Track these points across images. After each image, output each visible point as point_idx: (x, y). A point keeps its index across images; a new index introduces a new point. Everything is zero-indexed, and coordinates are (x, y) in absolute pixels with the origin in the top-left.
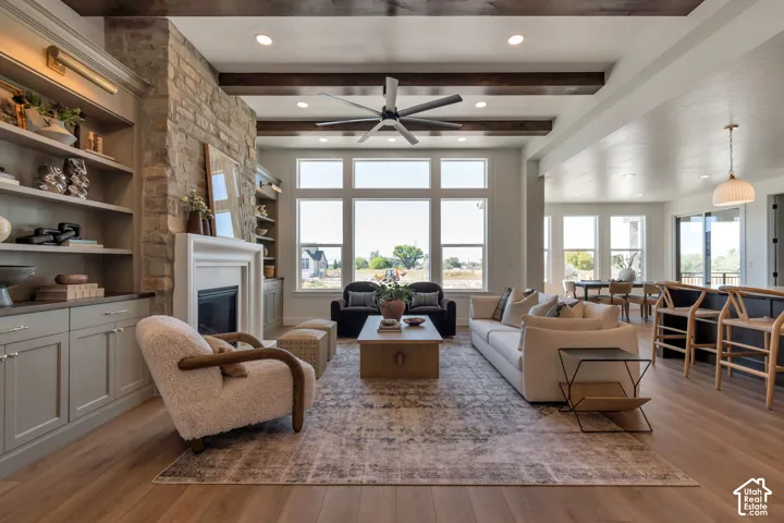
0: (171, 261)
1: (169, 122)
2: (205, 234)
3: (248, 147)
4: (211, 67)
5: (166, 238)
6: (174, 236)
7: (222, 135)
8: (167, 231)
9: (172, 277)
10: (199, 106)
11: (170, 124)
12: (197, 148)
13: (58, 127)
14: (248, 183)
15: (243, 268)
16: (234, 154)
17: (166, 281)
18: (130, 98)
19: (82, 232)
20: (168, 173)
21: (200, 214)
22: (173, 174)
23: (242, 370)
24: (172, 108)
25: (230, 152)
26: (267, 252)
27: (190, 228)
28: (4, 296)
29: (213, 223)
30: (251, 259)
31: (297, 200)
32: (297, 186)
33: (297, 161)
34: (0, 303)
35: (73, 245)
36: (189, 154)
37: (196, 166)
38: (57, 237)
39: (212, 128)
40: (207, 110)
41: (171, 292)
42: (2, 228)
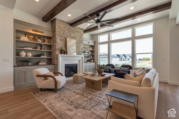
0: (57, 59)
1: (56, 35)
2: (64, 54)
3: (81, 36)
4: (68, 23)
5: (56, 55)
6: (57, 55)
7: (72, 35)
8: (56, 54)
9: (57, 62)
10: (65, 31)
11: (57, 36)
12: (64, 39)
13: (39, 40)
14: (80, 43)
15: (79, 60)
16: (76, 38)
18: (51, 33)
19: (44, 55)
20: (56, 44)
21: (63, 50)
22: (58, 44)
23: (47, 78)
24: (57, 33)
25: (74, 38)
26: (91, 57)
27: (61, 53)
28: (30, 64)
29: (67, 52)
30: (81, 58)
31: (99, 45)
32: (99, 42)
33: (99, 36)
34: (29, 64)
35: (42, 57)
36: (62, 40)
37: (64, 42)
38: (39, 56)
39: (68, 34)
40: (67, 31)
41: (57, 64)
42: (30, 55)
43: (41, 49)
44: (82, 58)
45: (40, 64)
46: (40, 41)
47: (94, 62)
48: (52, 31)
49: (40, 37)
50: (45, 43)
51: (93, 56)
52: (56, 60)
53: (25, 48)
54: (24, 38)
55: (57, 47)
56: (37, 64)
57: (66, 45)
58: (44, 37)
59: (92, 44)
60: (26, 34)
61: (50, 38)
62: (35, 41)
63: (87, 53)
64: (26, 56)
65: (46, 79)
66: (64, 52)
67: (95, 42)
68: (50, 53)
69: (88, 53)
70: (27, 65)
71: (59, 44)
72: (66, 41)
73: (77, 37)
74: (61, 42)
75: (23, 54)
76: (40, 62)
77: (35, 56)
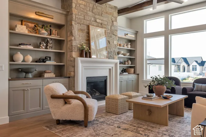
0: (74, 67)
1: (73, 22)
2: (86, 57)
3: (113, 22)
5: (72, 59)
6: (75, 59)
7: (98, 21)
8: (72, 57)
9: (74, 72)
10: (86, 13)
12: (86, 27)
14: (112, 35)
15: (110, 69)
16: (105, 26)
17: (72, 73)
20: (73, 38)
21: (84, 50)
22: (75, 38)
24: (74, 18)
25: (101, 26)
26: (130, 62)
27: (81, 55)
28: (30, 75)
29: (90, 53)
30: (113, 65)
31: (145, 39)
32: (145, 33)
33: (145, 21)
34: (29, 77)
35: (48, 62)
36: (82, 30)
37: (85, 34)
38: (44, 61)
39: (93, 19)
40: (90, 13)
41: (74, 77)
42: (30, 58)
43: (47, 49)
44: (116, 64)
45: (46, 75)
46: (44, 33)
47: (134, 73)
48: (65, 13)
49: (44, 25)
50: (53, 37)
51: (132, 60)
52: (72, 69)
53: (22, 47)
55: (74, 44)
56: (40, 75)
57: (89, 41)
58: (51, 25)
59: (131, 36)
60: (23, 20)
62: (36, 33)
63: (122, 56)
64: (24, 61)
65: (66, 103)
66: (85, 53)
67: (136, 33)
69: (124, 55)
70: (26, 78)
71: (77, 38)
72: (88, 33)
73: (106, 23)
74: (81, 34)
75: (20, 57)
76: (45, 72)
77: (36, 62)
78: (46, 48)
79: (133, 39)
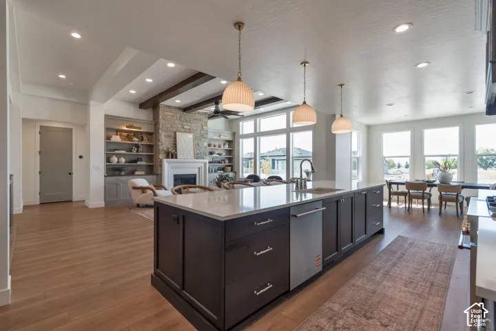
0: (161, 166)
2: (172, 158)
3: (202, 126)
4: (179, 108)
5: (159, 160)
6: (161, 160)
7: (186, 127)
8: (159, 158)
9: (161, 170)
10: (174, 122)
11: (160, 131)
12: (173, 134)
13: (135, 139)
14: (202, 138)
15: (199, 168)
16: (193, 131)
17: (159, 172)
18: (153, 127)
19: (143, 160)
20: (160, 143)
21: (170, 153)
22: (162, 143)
23: (145, 191)
24: (161, 127)
25: (189, 131)
26: (227, 161)
27: (168, 157)
28: (123, 173)
29: (176, 155)
30: (203, 165)
31: (241, 140)
32: (241, 133)
33: (241, 123)
35: (139, 163)
36: (168, 136)
37: (172, 139)
38: (135, 162)
39: (180, 126)
40: (177, 122)
41: (161, 174)
42: (123, 160)
44: (205, 163)
45: (137, 173)
47: (232, 171)
48: (154, 123)
49: (136, 134)
50: (143, 143)
51: (230, 160)
52: (159, 168)
53: (117, 152)
54: (116, 138)
55: (161, 148)
56: (132, 173)
57: (175, 145)
58: (141, 133)
59: (229, 138)
60: (117, 131)
61: (150, 134)
62: (129, 140)
63: (218, 155)
64: (118, 162)
65: (143, 193)
66: (172, 155)
67: (234, 134)
68: (151, 158)
69: (219, 154)
70: (120, 175)
71: (164, 143)
72: (175, 138)
73: (195, 128)
74: (168, 139)
75: (115, 160)
76: (136, 170)
77: (129, 162)
78: (137, 151)
79: (231, 139)
